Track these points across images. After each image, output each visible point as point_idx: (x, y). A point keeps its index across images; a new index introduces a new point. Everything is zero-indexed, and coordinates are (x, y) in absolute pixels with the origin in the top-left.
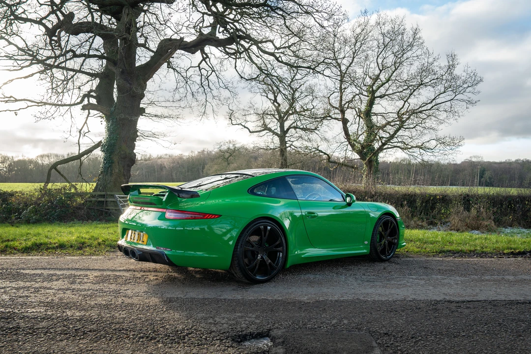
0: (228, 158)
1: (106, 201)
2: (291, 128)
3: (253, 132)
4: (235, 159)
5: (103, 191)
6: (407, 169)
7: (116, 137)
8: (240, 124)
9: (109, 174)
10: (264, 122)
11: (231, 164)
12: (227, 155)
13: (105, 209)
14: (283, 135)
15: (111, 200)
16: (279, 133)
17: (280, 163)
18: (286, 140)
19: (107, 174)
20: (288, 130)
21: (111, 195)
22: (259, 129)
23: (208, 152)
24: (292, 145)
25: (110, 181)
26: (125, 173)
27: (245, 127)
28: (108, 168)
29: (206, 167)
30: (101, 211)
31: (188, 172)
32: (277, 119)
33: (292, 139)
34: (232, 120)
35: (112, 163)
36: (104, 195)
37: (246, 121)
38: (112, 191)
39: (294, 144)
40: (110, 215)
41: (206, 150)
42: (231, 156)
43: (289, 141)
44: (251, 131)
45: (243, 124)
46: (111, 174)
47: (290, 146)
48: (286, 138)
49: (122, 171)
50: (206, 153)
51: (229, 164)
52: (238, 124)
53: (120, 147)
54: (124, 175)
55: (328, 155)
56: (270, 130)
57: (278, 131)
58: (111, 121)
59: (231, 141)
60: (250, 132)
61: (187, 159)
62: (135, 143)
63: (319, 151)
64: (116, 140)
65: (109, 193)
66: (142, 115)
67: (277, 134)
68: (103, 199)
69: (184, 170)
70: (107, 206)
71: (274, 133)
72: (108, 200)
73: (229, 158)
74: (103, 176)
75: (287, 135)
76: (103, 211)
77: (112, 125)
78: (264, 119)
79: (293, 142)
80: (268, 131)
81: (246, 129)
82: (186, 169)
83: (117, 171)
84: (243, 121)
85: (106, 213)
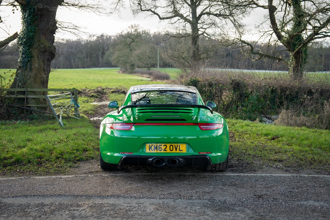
0: (130, 44)
1: (27, 98)
2: (204, 14)
3: (163, 19)
4: (137, 44)
5: (23, 88)
6: (319, 54)
7: (35, 29)
8: (150, 10)
9: (28, 69)
10: (174, 8)
11: (133, 51)
12: (129, 40)
13: (26, 107)
14: (195, 21)
15: (32, 96)
16: (191, 19)
17: (192, 51)
18: (198, 28)
19: (26, 69)
20: (200, 15)
21: (32, 92)
22: (170, 15)
23: (107, 37)
24: (204, 32)
25: (30, 77)
26: (45, 68)
27: (155, 13)
28: (27, 62)
29: (107, 53)
30: (22, 108)
31: (87, 57)
32: (189, 5)
33: (205, 27)
34: (141, 6)
35: (32, 57)
36: (24, 92)
37: (156, 7)
38: (32, 88)
39: (207, 31)
40: (31, 113)
41: (105, 35)
42: (133, 42)
43: (202, 28)
44: (161, 17)
45: (153, 10)
46: (31, 69)
47: (203, 34)
48: (198, 25)
49: (42, 66)
50: (105, 38)
51: (131, 50)
52: (148, 10)
53: (39, 40)
54: (44, 70)
55: (251, 46)
56: (182, 16)
57: (190, 18)
58: (28, 11)
59: (134, 25)
60: (160, 19)
61: (85, 44)
62: (54, 35)
63: (242, 41)
64: (35, 32)
65: (29, 90)
66: (61, 5)
67: (189, 21)
68: (23, 96)
69: (82, 56)
70: (27, 103)
71: (186, 20)
72: (28, 97)
73: (132, 44)
74: (22, 71)
75: (200, 22)
76: (24, 109)
77: (29, 15)
78: (174, 5)
79: (206, 29)
80: (180, 18)
81: (156, 15)
82: (85, 54)
83: (37, 65)
84: (152, 7)
85: (27, 111)
